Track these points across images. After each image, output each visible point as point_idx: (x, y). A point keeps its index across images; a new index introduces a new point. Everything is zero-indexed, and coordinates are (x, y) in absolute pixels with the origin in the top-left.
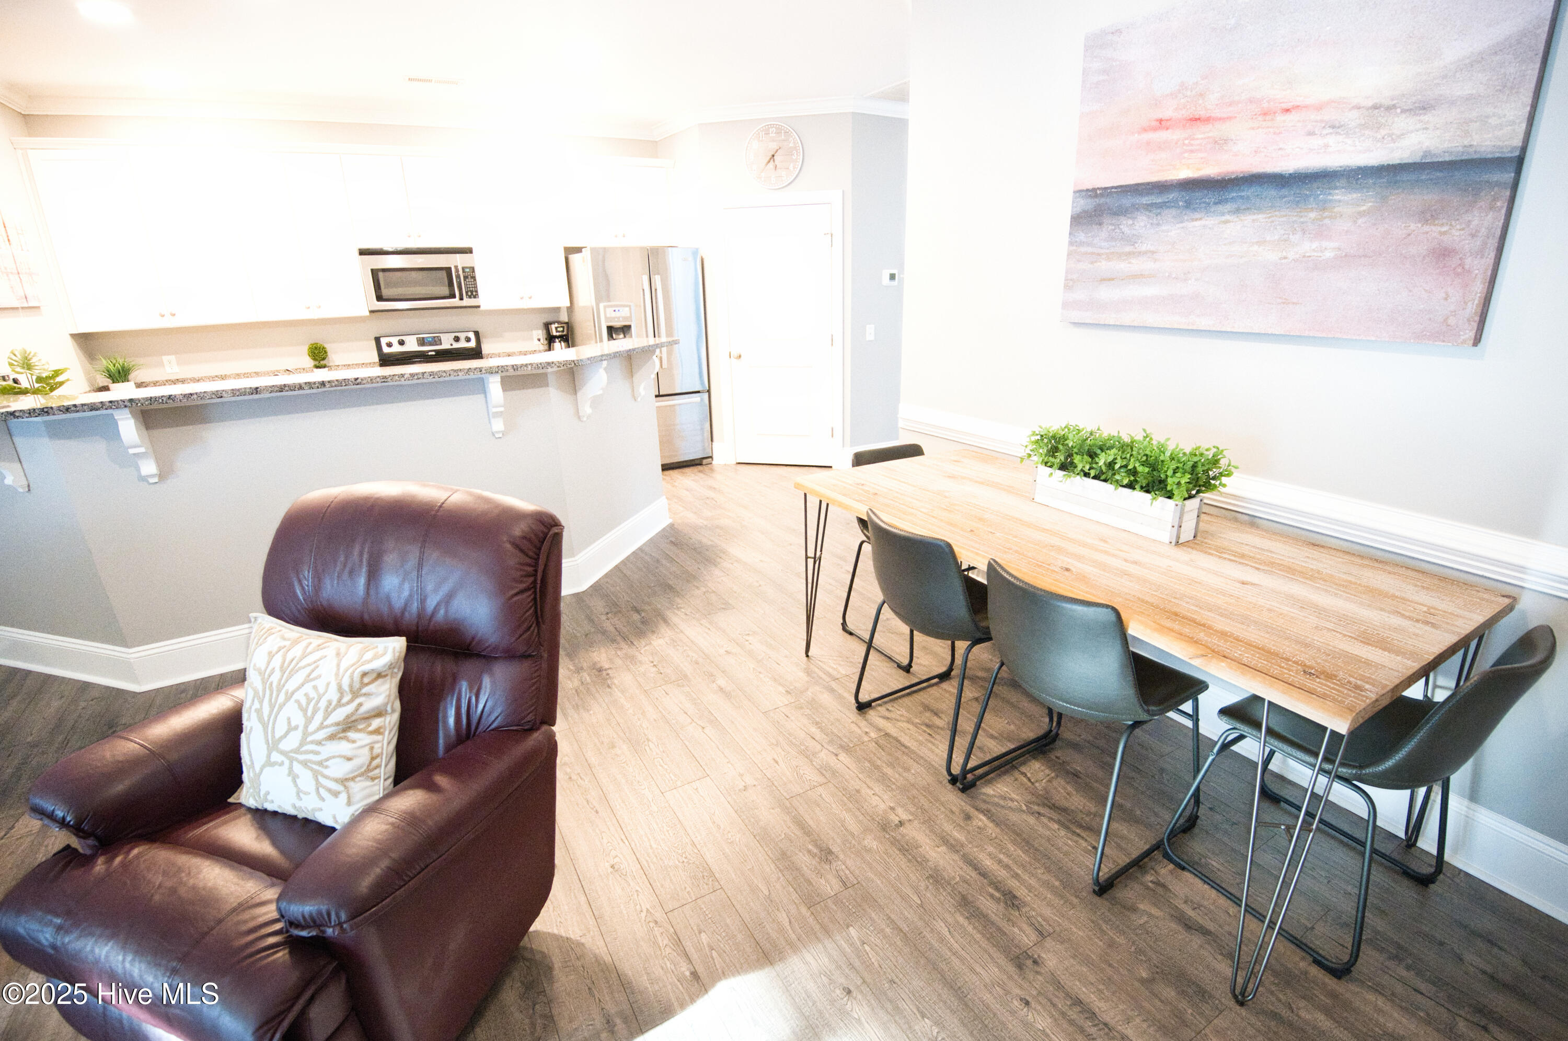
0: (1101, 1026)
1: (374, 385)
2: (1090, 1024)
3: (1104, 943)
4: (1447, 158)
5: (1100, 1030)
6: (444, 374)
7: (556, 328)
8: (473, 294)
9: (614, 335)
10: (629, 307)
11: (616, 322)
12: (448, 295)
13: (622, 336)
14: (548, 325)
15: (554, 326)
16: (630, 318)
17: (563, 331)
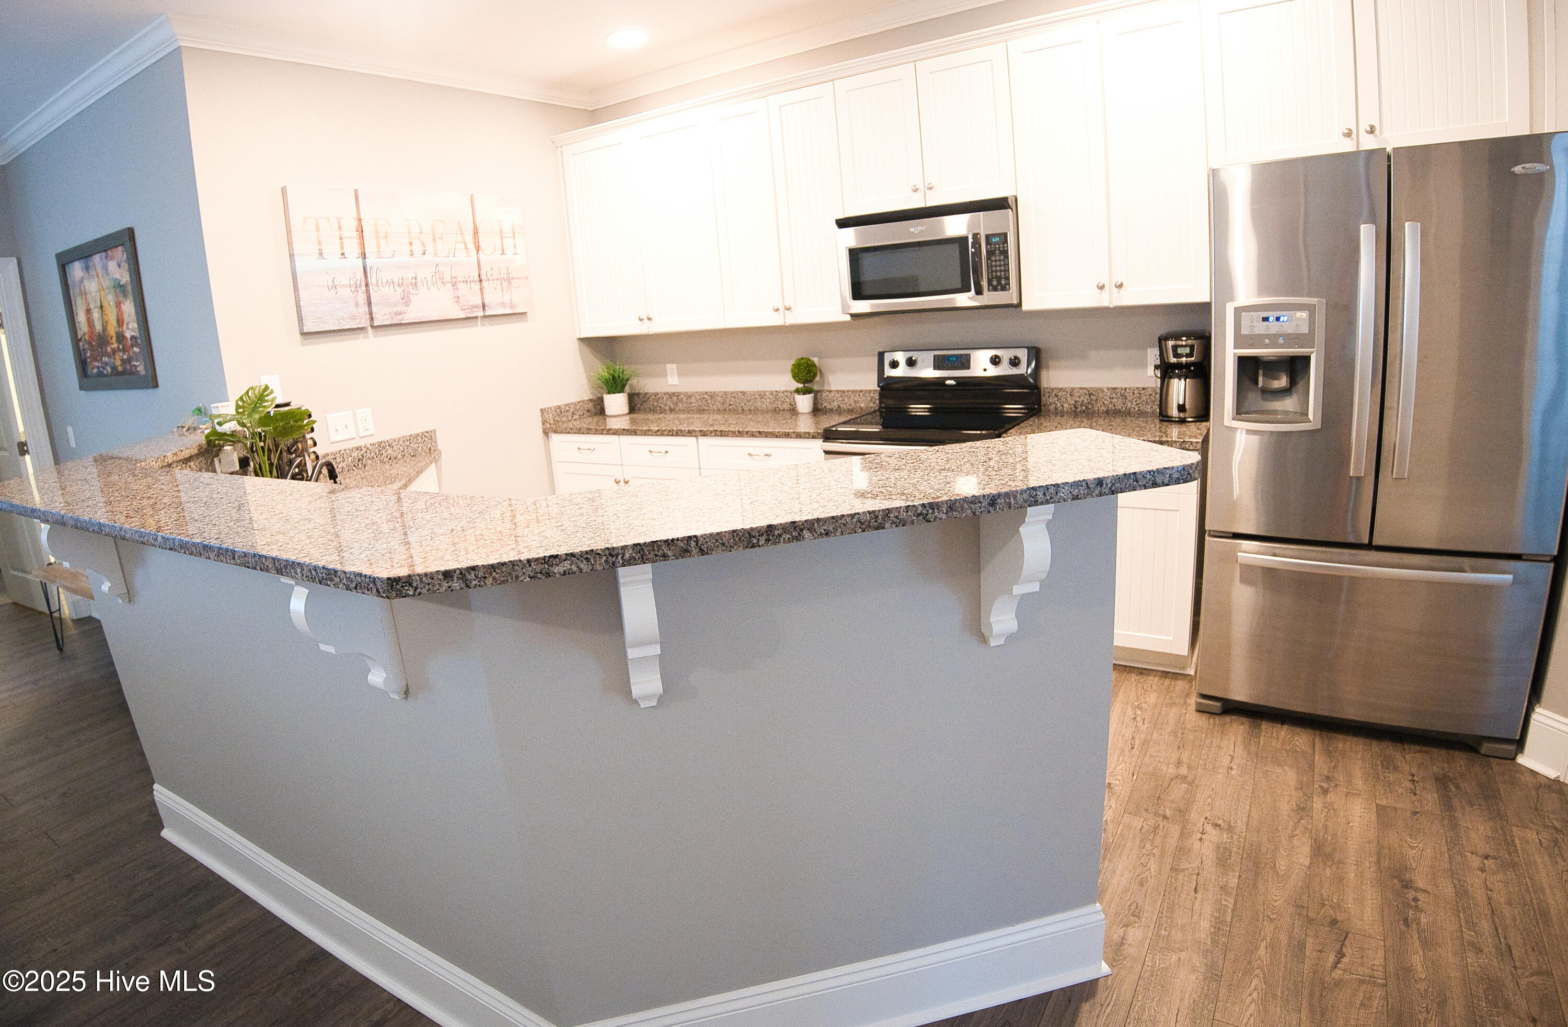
7: (1175, 348)
8: (1000, 282)
9: (1261, 379)
10: (1311, 309)
11: (1267, 346)
12: (959, 286)
13: (1282, 382)
14: (1162, 340)
15: (1171, 343)
16: (1307, 339)
17: (1190, 355)
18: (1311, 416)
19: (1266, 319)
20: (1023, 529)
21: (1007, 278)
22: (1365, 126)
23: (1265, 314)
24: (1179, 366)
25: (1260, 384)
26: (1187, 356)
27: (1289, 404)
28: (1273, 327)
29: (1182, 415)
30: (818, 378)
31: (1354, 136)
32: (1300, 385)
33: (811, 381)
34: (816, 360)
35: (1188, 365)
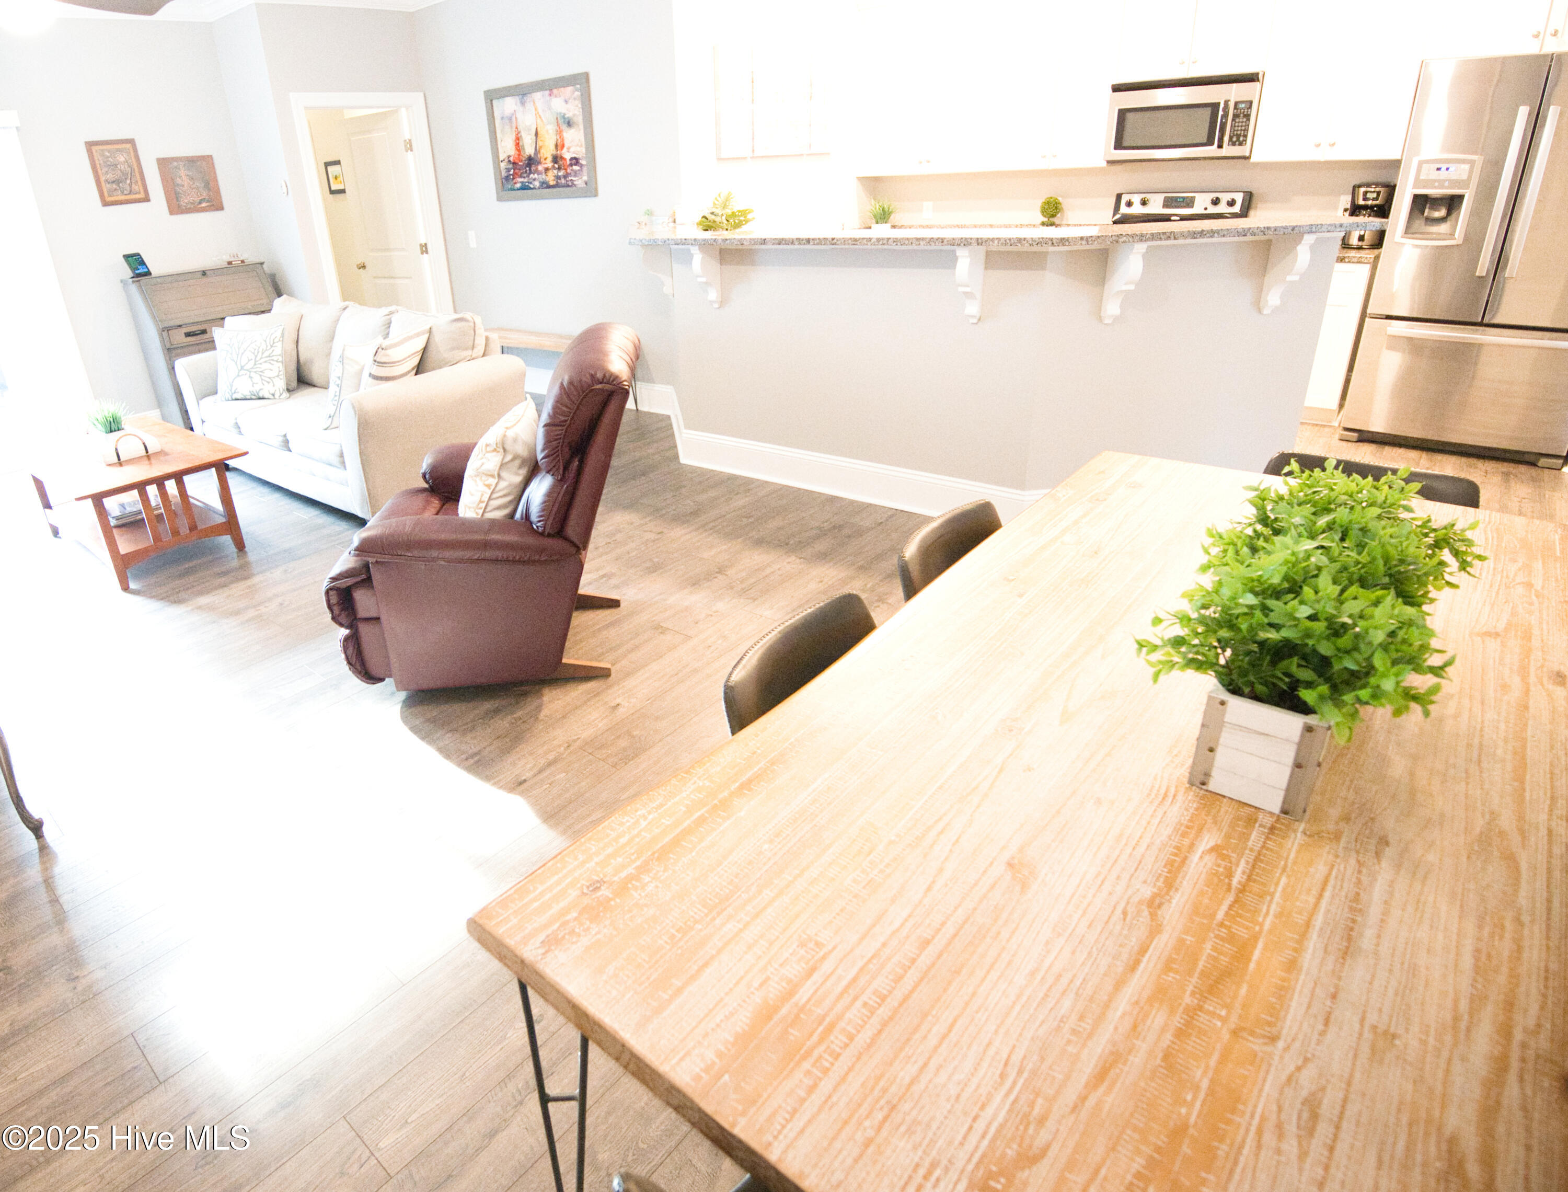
0: (519, 1098)
1: (847, 246)
2: (520, 1086)
3: (643, 1108)
5: (513, 1097)
6: (907, 242)
7: (1365, 193)
8: (1239, 139)
9: (1427, 211)
10: (1472, 163)
11: (1435, 188)
12: (1205, 141)
13: (1442, 213)
14: (1356, 188)
15: (1362, 190)
16: (1465, 184)
17: (1376, 199)
18: (1456, 236)
19: (1439, 169)
20: (1299, 248)
21: (1245, 136)
22: (1551, 30)
23: (1439, 166)
24: (1365, 207)
25: (1426, 214)
26: (1373, 199)
27: (1443, 228)
28: (1443, 174)
29: (1360, 243)
30: (1059, 215)
31: (1541, 37)
32: (1454, 216)
33: (1053, 216)
34: (1060, 199)
35: (1371, 207)
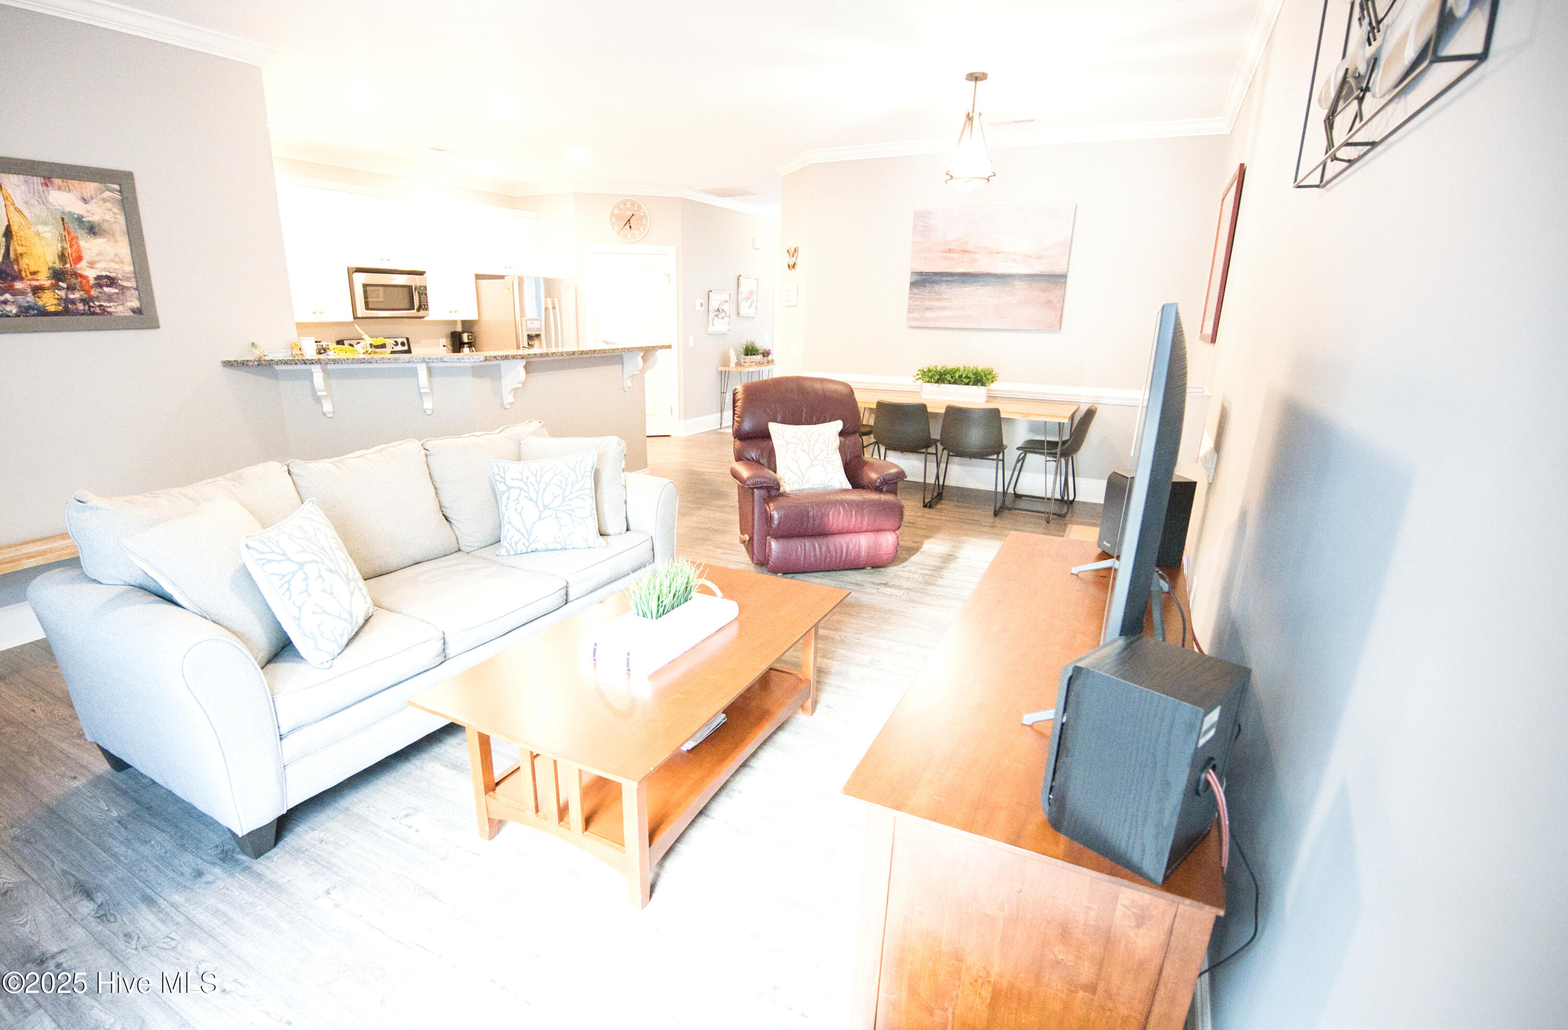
4: (1048, 273)
